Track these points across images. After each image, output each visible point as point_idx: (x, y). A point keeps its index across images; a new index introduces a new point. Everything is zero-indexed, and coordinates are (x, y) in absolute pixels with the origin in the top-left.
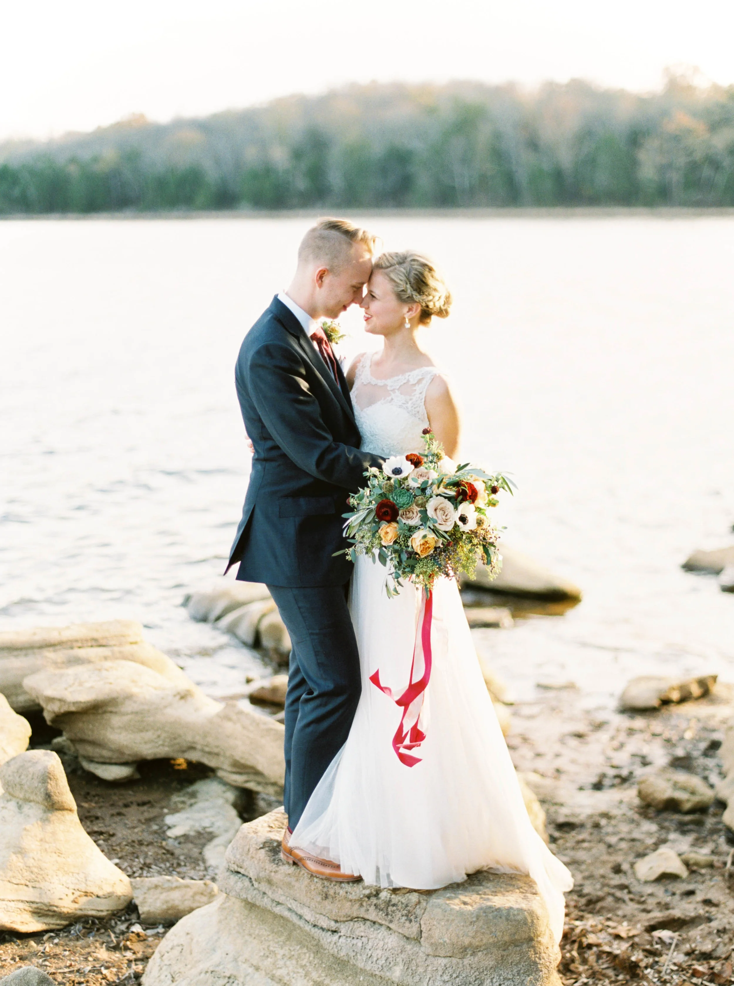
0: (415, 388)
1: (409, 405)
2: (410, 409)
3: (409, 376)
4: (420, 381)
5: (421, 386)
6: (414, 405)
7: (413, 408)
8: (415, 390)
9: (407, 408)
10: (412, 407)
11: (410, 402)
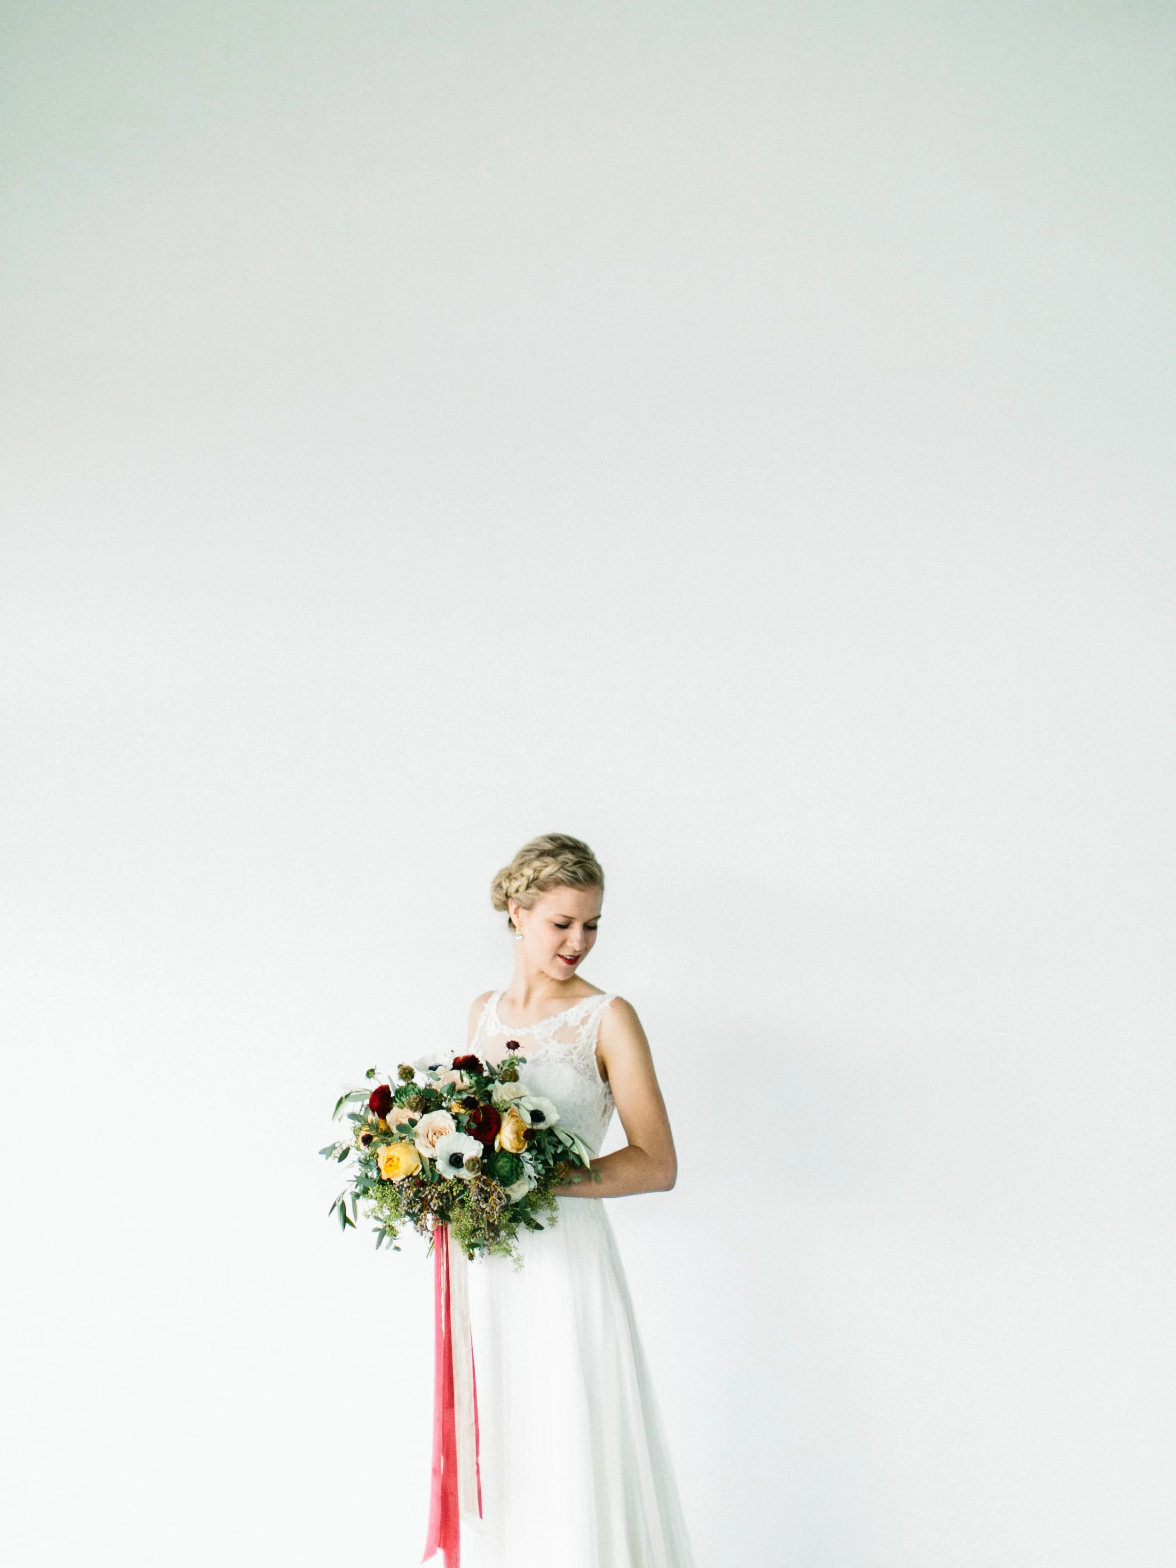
0: (579, 1031)
1: (574, 1056)
2: (576, 1061)
3: (566, 1015)
4: (584, 1021)
5: (587, 1027)
6: (581, 1055)
7: (580, 1061)
8: (580, 1034)
9: (572, 1061)
10: (579, 1058)
11: (575, 1053)
